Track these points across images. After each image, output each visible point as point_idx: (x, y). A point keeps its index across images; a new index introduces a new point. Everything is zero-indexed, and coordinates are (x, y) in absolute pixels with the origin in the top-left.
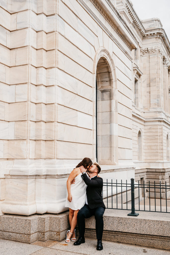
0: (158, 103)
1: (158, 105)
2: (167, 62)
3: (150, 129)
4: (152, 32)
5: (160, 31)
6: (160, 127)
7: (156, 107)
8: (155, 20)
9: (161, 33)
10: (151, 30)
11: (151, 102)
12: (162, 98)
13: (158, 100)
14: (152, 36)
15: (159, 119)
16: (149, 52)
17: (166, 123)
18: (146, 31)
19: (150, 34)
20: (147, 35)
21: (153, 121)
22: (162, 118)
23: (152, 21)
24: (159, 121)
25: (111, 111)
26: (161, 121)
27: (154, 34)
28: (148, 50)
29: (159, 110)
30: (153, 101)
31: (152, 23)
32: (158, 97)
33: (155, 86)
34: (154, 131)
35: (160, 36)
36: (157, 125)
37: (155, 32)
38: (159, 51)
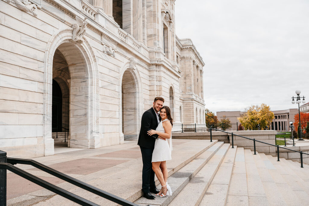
0: (191, 89)
1: (191, 90)
2: (195, 63)
3: (186, 104)
4: (186, 47)
5: (191, 47)
6: (192, 104)
7: (190, 91)
8: (188, 40)
9: (192, 48)
10: (186, 46)
11: (187, 89)
12: (193, 86)
13: (190, 88)
14: (187, 49)
15: (191, 99)
16: (185, 59)
17: (195, 101)
18: (183, 46)
19: (186, 48)
20: (184, 48)
21: (188, 100)
22: (193, 98)
23: (186, 40)
24: (191, 100)
25: (173, 104)
26: (192, 100)
27: (187, 48)
28: (184, 57)
29: (191, 93)
30: (188, 88)
31: (187, 41)
32: (191, 85)
33: (189, 79)
34: (189, 106)
35: (191, 49)
36: (190, 102)
37: (188, 47)
38: (191, 58)
